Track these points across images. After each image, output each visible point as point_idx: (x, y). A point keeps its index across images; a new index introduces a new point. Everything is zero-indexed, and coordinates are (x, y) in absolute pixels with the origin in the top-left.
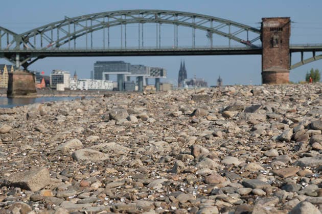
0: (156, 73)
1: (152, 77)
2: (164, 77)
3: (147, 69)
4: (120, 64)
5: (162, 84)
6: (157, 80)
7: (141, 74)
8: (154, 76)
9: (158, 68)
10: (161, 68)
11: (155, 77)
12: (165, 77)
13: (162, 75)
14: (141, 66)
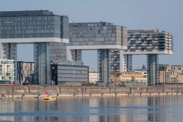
0: (149, 42)
1: (138, 52)
2: (166, 52)
3: (118, 32)
4: (39, 18)
5: (163, 68)
6: (152, 58)
7: (103, 43)
8: (143, 49)
9: (152, 31)
10: (160, 31)
11: (145, 52)
12: (171, 52)
13: (162, 47)
14: (103, 24)
